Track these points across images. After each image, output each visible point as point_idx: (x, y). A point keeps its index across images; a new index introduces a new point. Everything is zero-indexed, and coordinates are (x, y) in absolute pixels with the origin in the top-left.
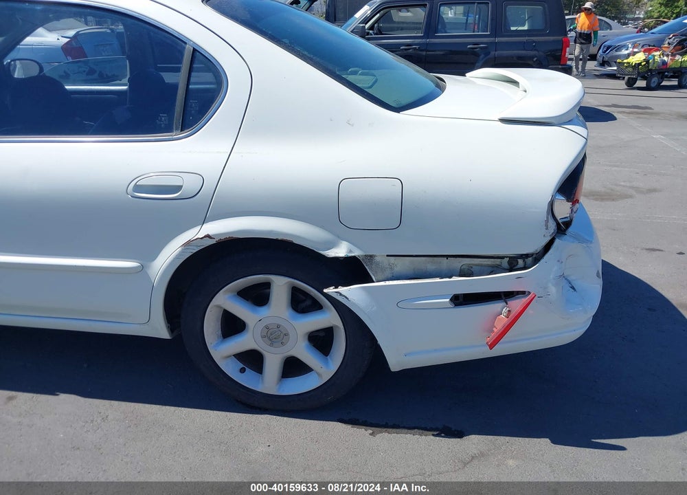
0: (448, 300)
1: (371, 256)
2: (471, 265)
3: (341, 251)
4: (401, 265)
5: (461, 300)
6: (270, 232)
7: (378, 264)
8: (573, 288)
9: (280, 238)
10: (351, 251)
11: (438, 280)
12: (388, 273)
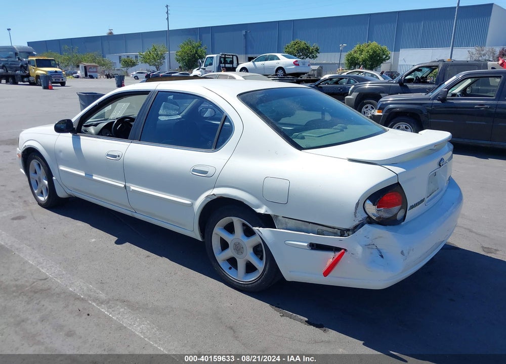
0: (306, 244)
1: (277, 216)
2: (323, 229)
3: (262, 210)
4: (291, 223)
5: (315, 247)
6: (235, 196)
7: (280, 220)
8: (382, 256)
9: (239, 200)
10: (266, 211)
11: (303, 233)
12: (284, 226)
